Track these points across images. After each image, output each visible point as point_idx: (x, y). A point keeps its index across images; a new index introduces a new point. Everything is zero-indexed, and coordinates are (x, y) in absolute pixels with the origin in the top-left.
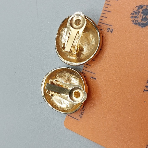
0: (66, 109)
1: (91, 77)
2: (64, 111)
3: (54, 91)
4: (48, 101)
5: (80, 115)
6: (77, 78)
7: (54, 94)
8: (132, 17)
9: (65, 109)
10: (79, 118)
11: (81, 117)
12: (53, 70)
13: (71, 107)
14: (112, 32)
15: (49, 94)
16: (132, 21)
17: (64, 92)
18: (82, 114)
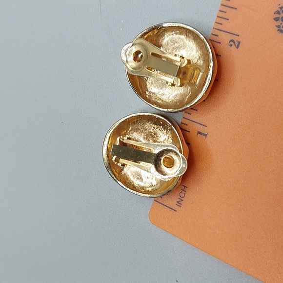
0: (150, 189)
1: (199, 133)
2: (146, 192)
3: (127, 157)
4: (117, 174)
5: (178, 202)
6: (167, 132)
7: (127, 162)
8: (276, 19)
9: (147, 189)
10: (176, 208)
11: (180, 205)
12: (123, 120)
13: (159, 185)
14: (237, 47)
15: (119, 164)
16: (277, 26)
17: (145, 159)
18: (182, 200)
